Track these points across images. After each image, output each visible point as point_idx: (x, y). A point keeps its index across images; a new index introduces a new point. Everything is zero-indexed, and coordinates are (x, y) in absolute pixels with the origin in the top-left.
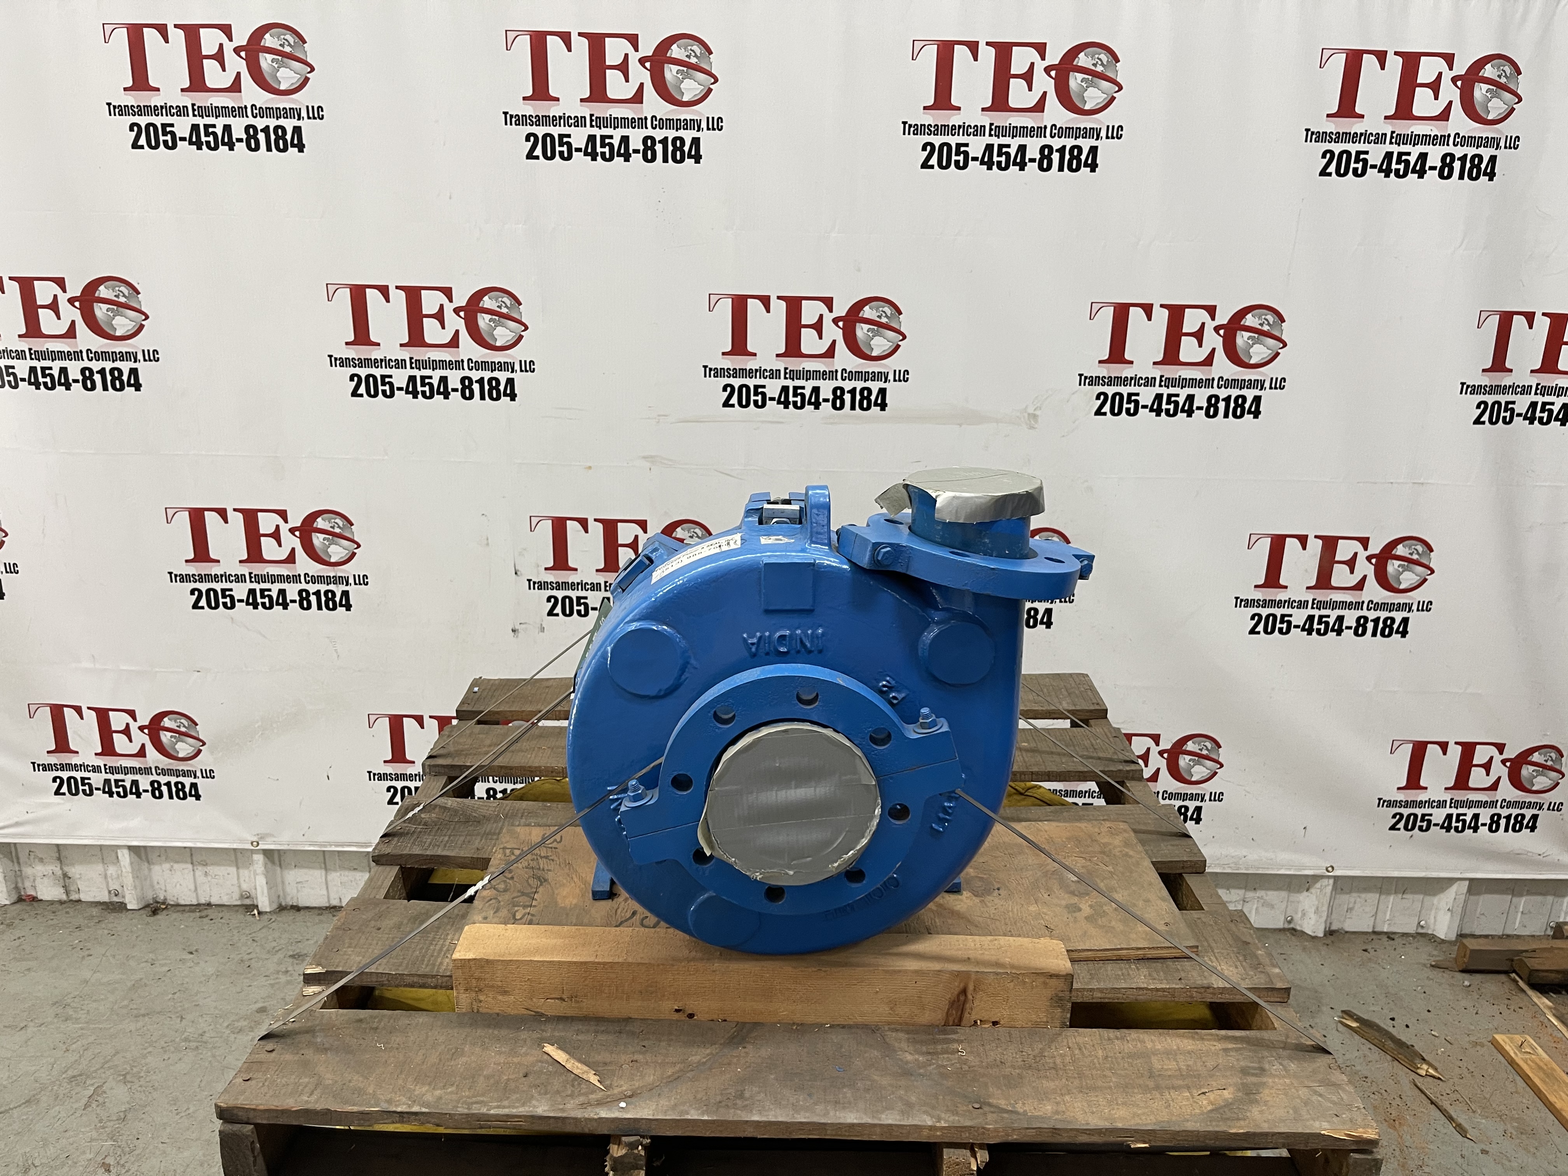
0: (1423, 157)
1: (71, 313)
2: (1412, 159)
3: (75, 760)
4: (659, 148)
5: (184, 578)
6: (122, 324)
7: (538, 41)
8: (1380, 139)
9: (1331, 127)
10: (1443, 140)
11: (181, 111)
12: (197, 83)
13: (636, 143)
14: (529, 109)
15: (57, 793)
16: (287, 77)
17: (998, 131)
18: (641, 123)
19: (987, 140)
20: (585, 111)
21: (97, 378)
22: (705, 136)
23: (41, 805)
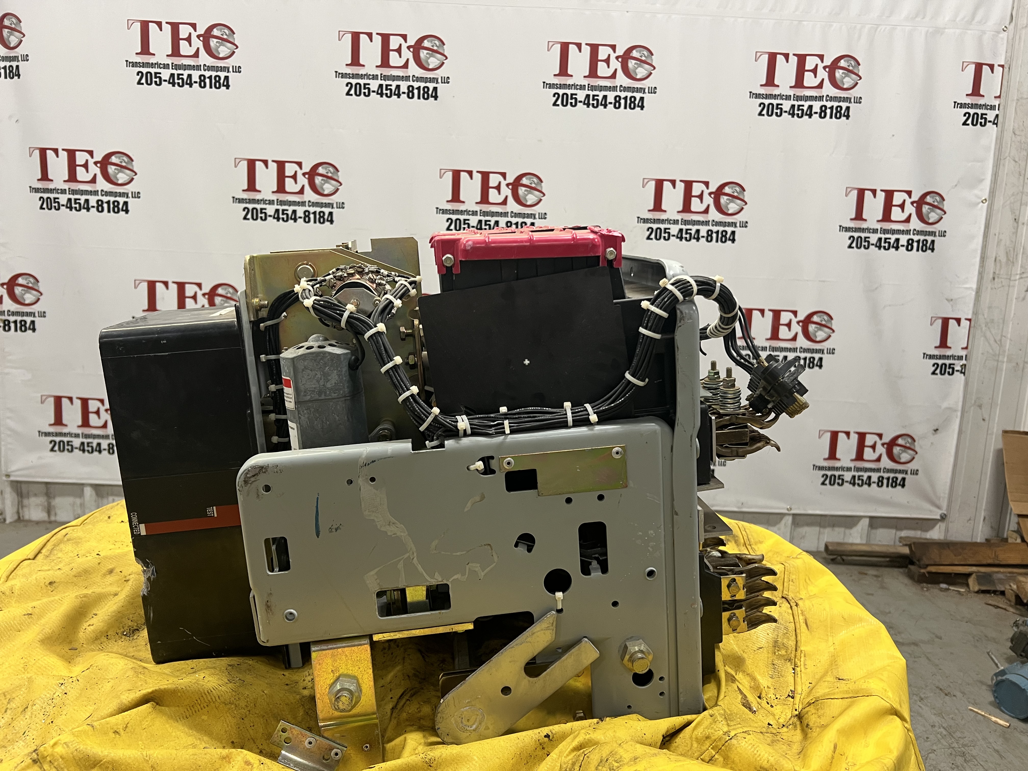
0: (811, 107)
2: (805, 108)
3: (65, 430)
6: (122, 177)
7: (356, 37)
8: (788, 98)
9: (763, 91)
10: (820, 98)
11: (166, 67)
12: (176, 52)
13: (404, 89)
14: (349, 70)
16: (223, 51)
17: (593, 88)
18: (407, 79)
19: (587, 92)
21: (105, 206)
23: (40, 458)
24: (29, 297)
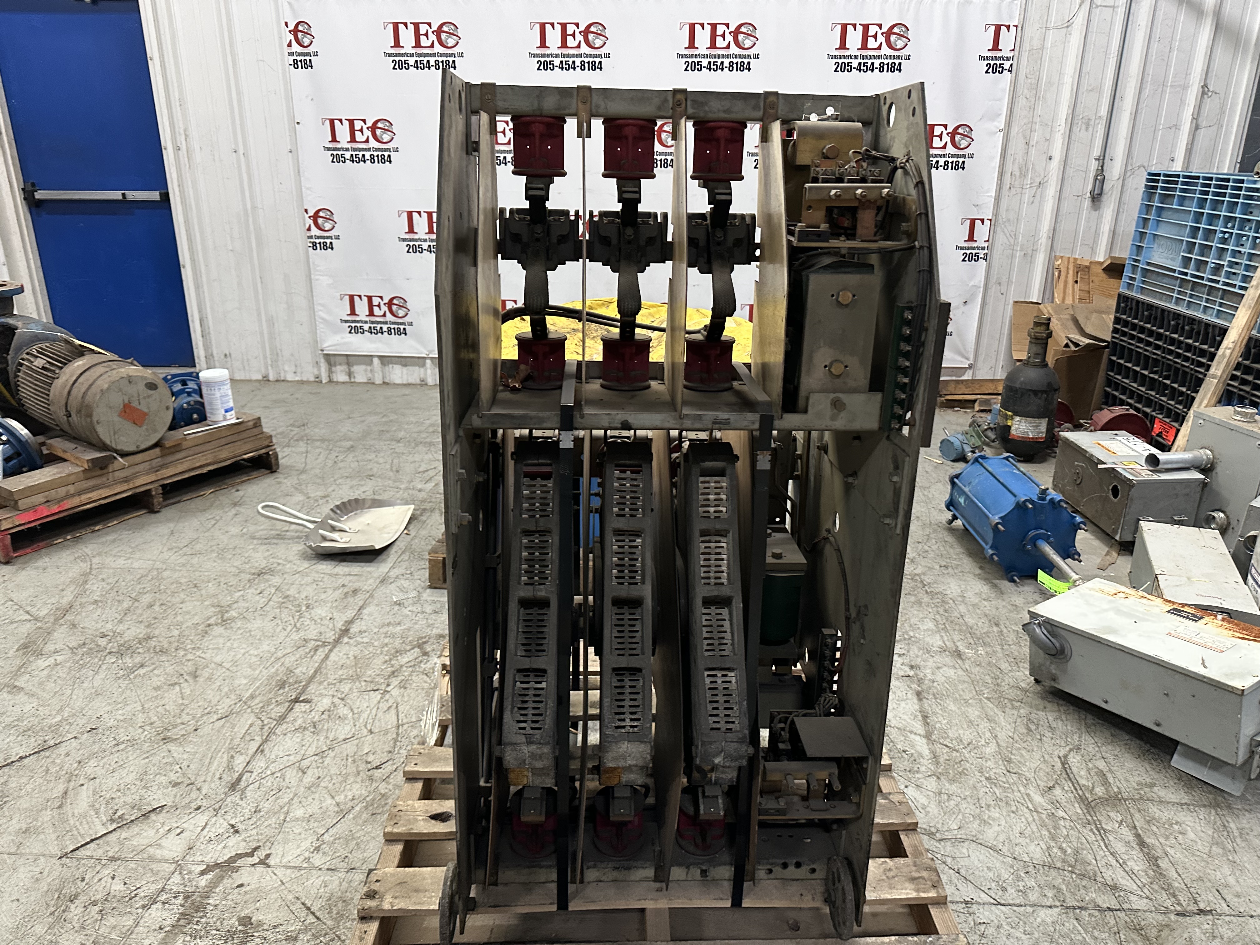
0: (873, 64)
1: (367, 133)
2: (869, 65)
3: (358, 319)
4: (586, 65)
5: (404, 240)
6: (386, 138)
7: (543, 26)
8: (856, 57)
9: (838, 53)
10: (880, 57)
11: (412, 55)
12: (418, 45)
13: (578, 63)
14: (539, 51)
15: (350, 332)
16: (451, 42)
17: (713, 56)
18: (580, 56)
19: (709, 60)
20: (559, 52)
21: (376, 158)
22: (604, 60)
23: (343, 338)
24: (328, 226)
